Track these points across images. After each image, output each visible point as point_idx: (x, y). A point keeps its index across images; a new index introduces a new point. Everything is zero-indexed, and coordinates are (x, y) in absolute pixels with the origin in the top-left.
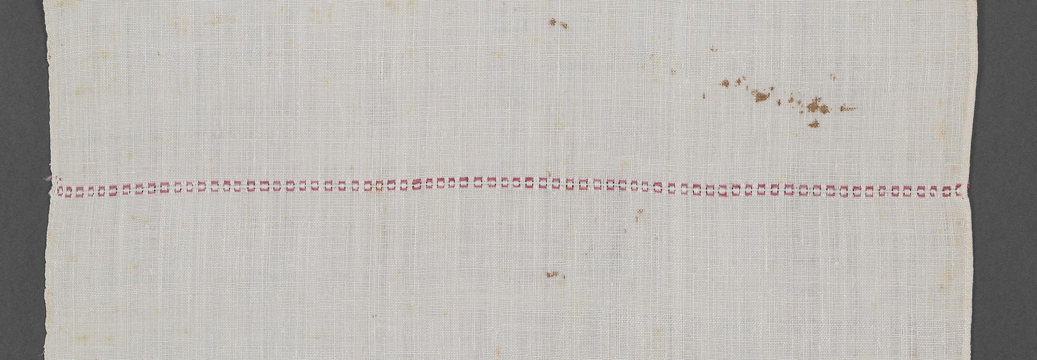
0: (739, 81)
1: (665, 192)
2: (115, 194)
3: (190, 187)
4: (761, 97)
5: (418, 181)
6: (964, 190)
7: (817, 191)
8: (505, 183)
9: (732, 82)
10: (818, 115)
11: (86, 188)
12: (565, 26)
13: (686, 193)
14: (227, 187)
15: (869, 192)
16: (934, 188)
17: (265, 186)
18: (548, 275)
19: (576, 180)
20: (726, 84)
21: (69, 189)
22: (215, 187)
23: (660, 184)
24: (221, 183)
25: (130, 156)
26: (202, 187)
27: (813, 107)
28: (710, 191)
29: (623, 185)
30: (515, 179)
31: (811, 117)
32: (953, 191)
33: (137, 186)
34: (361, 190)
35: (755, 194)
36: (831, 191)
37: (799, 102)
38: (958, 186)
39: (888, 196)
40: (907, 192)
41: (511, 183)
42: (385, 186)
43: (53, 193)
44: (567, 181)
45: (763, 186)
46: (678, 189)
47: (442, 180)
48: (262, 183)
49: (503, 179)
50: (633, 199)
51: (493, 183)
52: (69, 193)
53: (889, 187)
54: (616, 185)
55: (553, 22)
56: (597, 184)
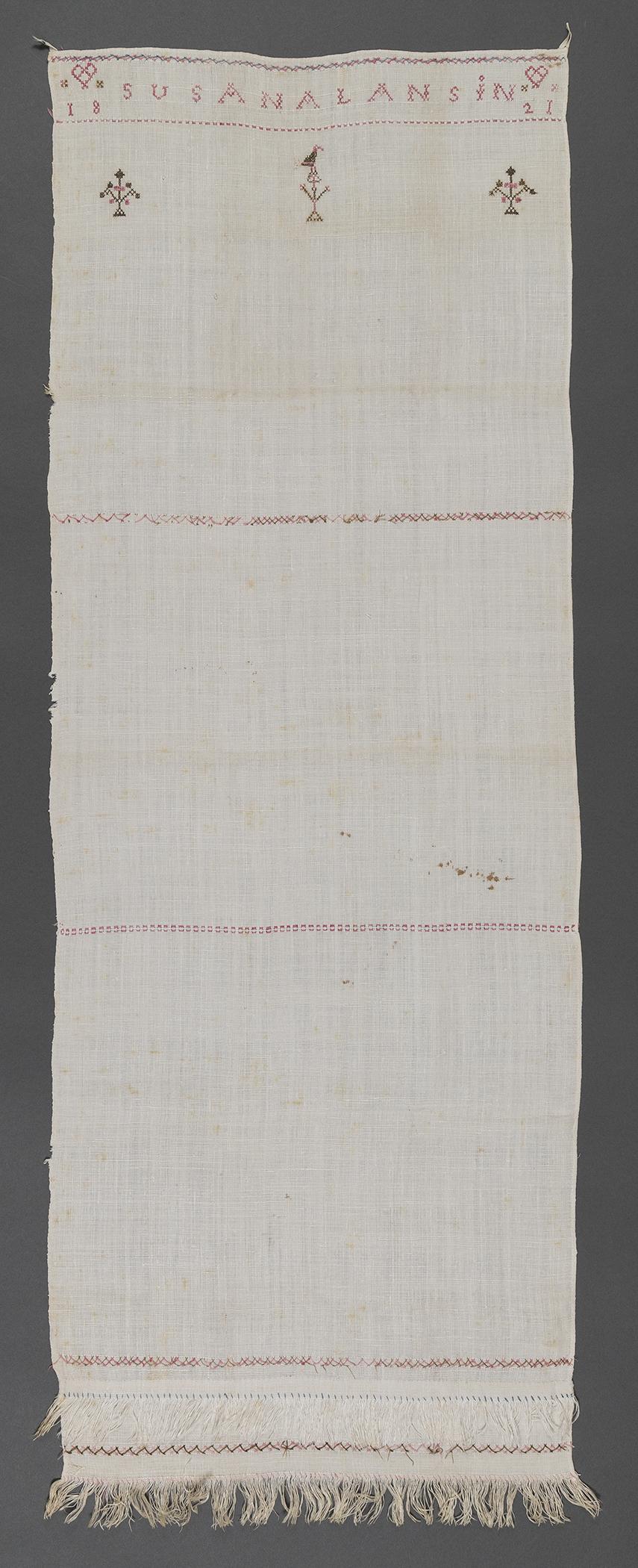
0: (448, 864)
1: (409, 930)
2: (95, 932)
3: (138, 929)
4: (461, 873)
5: (270, 928)
6: (576, 928)
7: (494, 927)
8: (318, 928)
9: (444, 865)
10: (493, 882)
11: (78, 930)
12: (349, 836)
13: (421, 931)
14: (159, 929)
15: (523, 928)
16: (560, 927)
17: (181, 929)
18: (344, 983)
19: (359, 925)
20: (441, 865)
21: (68, 930)
22: (153, 929)
23: (406, 926)
24: (156, 926)
25: (103, 910)
26: (145, 928)
27: (490, 878)
28: (434, 928)
29: (385, 927)
30: (324, 926)
31: (489, 884)
32: (570, 929)
33: (107, 928)
34: (237, 933)
35: (459, 929)
36: (502, 927)
37: (482, 875)
38: (573, 926)
39: (534, 931)
40: (544, 929)
41: (322, 928)
42: (250, 931)
43: (58, 933)
44: (354, 926)
45: (464, 924)
46: (416, 928)
47: (283, 927)
48: (180, 926)
49: (318, 926)
50: (391, 935)
51: (312, 928)
52: (67, 933)
53: (534, 926)
54: (381, 928)
55: (342, 834)
56: (371, 927)
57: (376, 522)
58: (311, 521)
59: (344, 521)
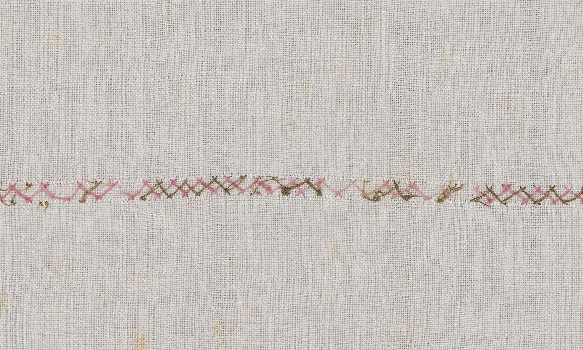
57: (440, 200)
58: (286, 190)
59: (365, 196)
